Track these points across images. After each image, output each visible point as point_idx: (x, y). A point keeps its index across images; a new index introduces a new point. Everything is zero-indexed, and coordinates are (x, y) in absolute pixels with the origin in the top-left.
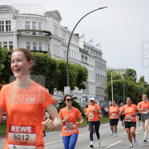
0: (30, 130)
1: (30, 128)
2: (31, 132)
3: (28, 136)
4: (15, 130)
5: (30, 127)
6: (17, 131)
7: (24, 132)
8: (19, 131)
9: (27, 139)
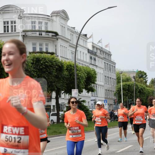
0: (23, 131)
1: (22, 130)
2: (23, 133)
3: (20, 138)
4: (7, 130)
5: (23, 128)
6: (9, 132)
7: (16, 134)
8: (11, 133)
9: (18, 142)
